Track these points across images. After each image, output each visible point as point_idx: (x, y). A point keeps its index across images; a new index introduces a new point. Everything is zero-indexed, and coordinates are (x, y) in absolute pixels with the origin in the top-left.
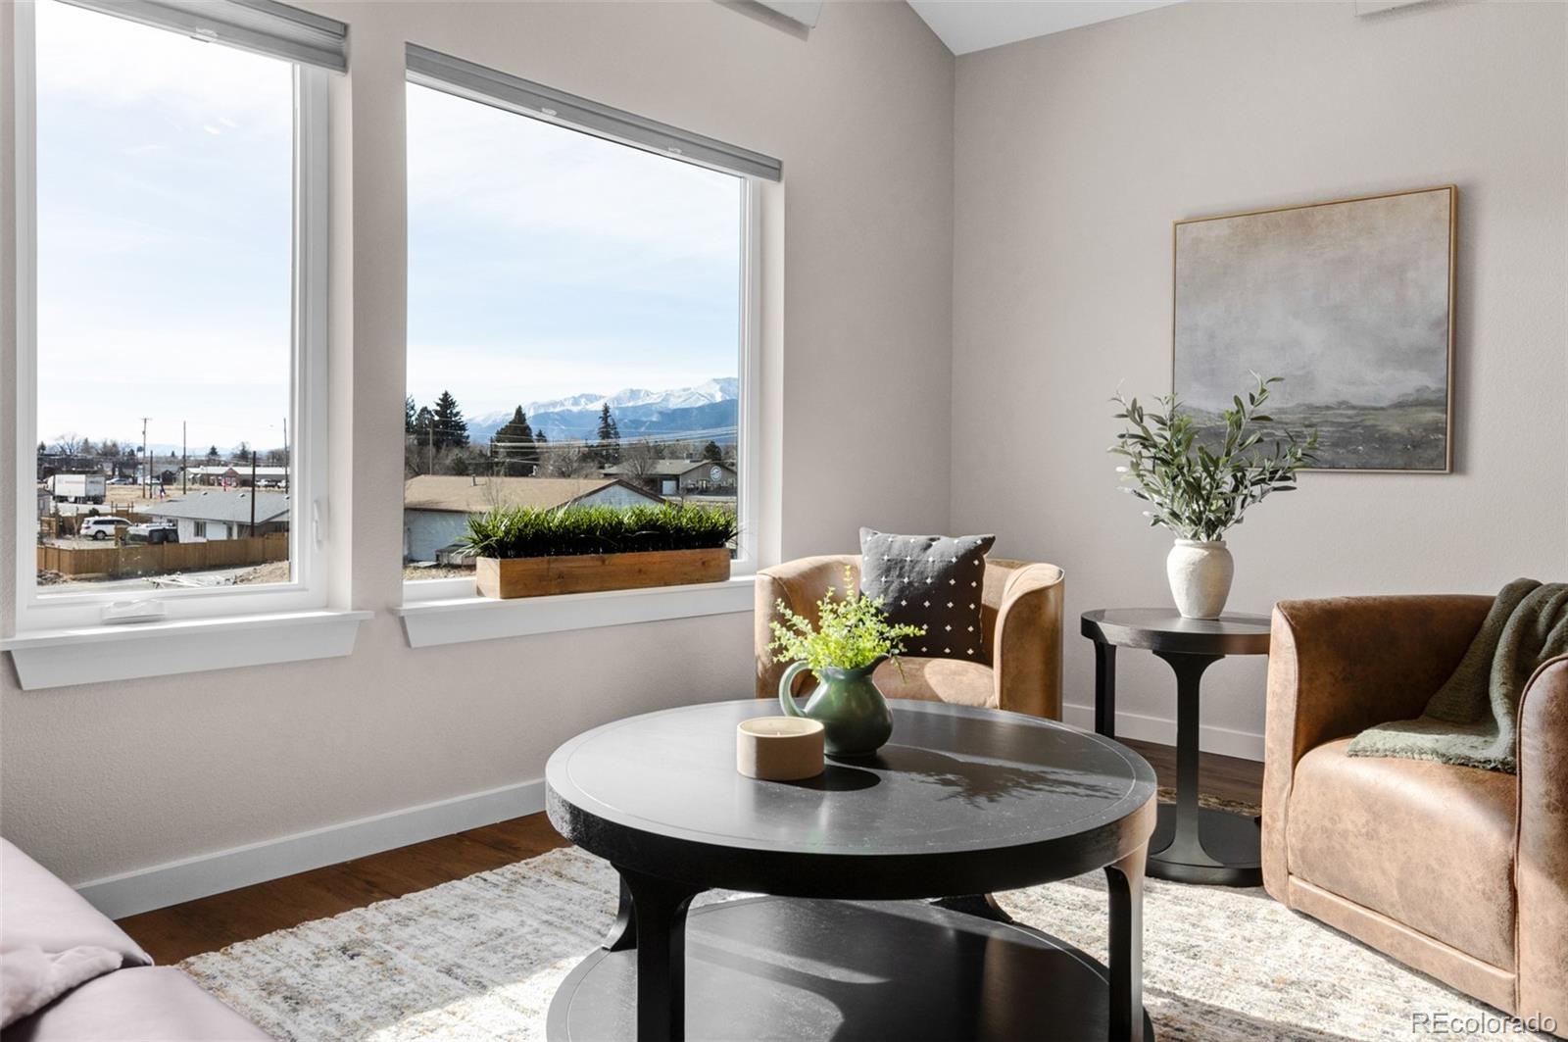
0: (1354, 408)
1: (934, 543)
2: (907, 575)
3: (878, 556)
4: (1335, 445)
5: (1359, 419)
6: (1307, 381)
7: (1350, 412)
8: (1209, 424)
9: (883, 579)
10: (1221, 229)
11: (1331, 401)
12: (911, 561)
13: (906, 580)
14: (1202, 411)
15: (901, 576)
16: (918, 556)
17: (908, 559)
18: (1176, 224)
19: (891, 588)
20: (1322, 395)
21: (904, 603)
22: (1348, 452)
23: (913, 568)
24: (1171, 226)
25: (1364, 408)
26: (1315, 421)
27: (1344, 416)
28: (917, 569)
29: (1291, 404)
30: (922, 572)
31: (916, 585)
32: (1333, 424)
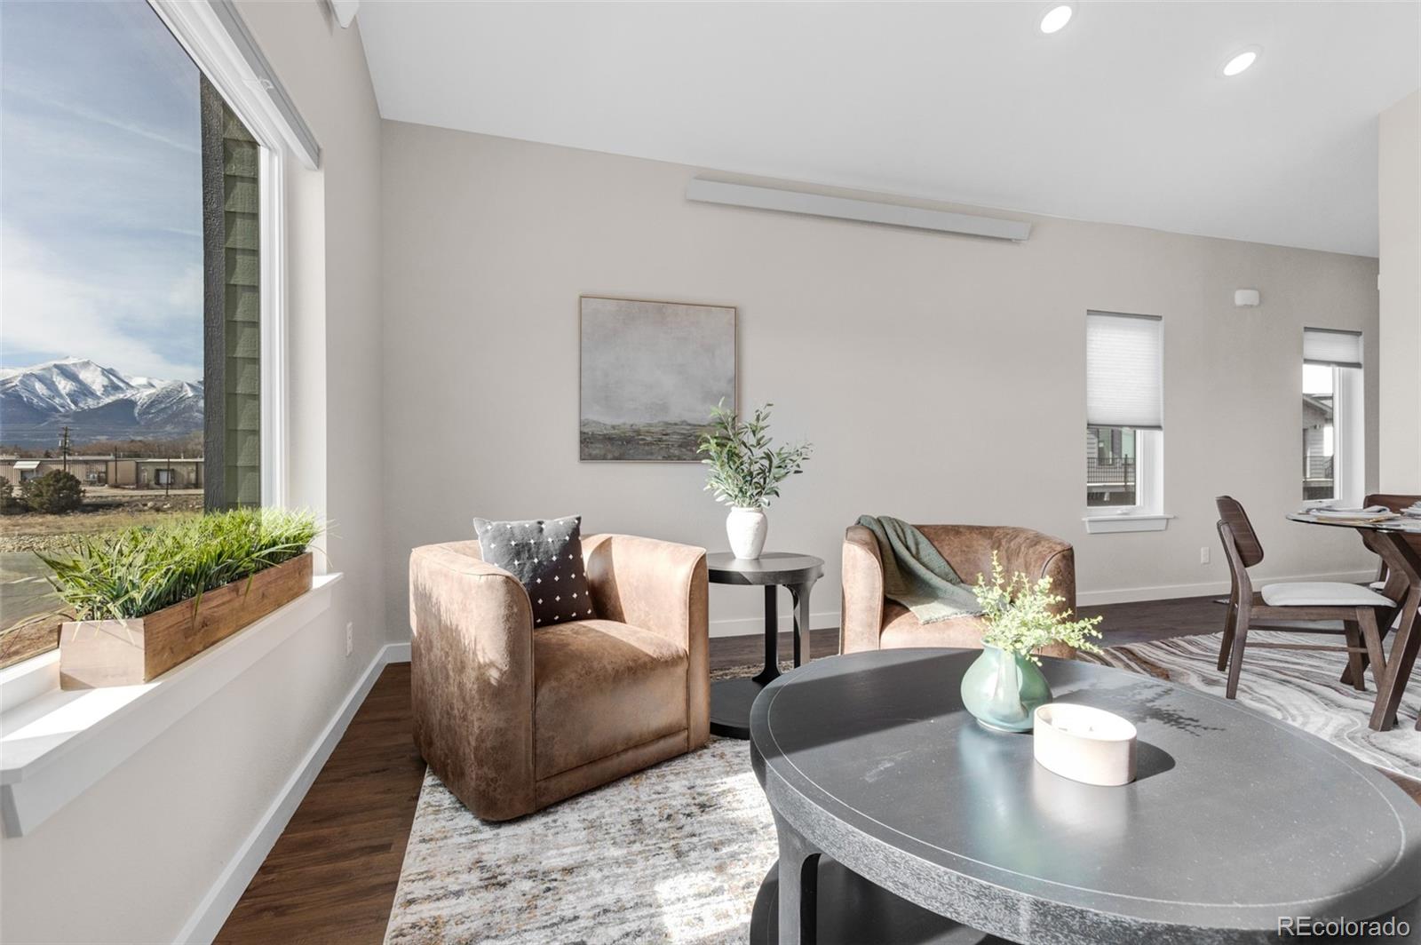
0: (690, 425)
1: (543, 526)
2: (535, 555)
3: (505, 542)
4: (680, 446)
5: (691, 432)
6: (664, 408)
7: (688, 427)
8: (605, 432)
9: (516, 563)
10: (611, 306)
11: (677, 420)
12: (535, 543)
13: (536, 561)
14: (600, 423)
15: (531, 557)
16: (539, 538)
17: (532, 542)
18: (581, 297)
19: (525, 569)
20: (672, 417)
21: (539, 581)
22: (688, 450)
23: (539, 549)
24: (577, 297)
25: (695, 425)
26: (669, 432)
27: (685, 429)
28: (542, 550)
29: (655, 421)
30: (547, 552)
31: (545, 563)
32: (678, 434)
